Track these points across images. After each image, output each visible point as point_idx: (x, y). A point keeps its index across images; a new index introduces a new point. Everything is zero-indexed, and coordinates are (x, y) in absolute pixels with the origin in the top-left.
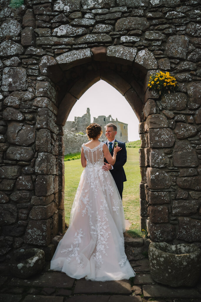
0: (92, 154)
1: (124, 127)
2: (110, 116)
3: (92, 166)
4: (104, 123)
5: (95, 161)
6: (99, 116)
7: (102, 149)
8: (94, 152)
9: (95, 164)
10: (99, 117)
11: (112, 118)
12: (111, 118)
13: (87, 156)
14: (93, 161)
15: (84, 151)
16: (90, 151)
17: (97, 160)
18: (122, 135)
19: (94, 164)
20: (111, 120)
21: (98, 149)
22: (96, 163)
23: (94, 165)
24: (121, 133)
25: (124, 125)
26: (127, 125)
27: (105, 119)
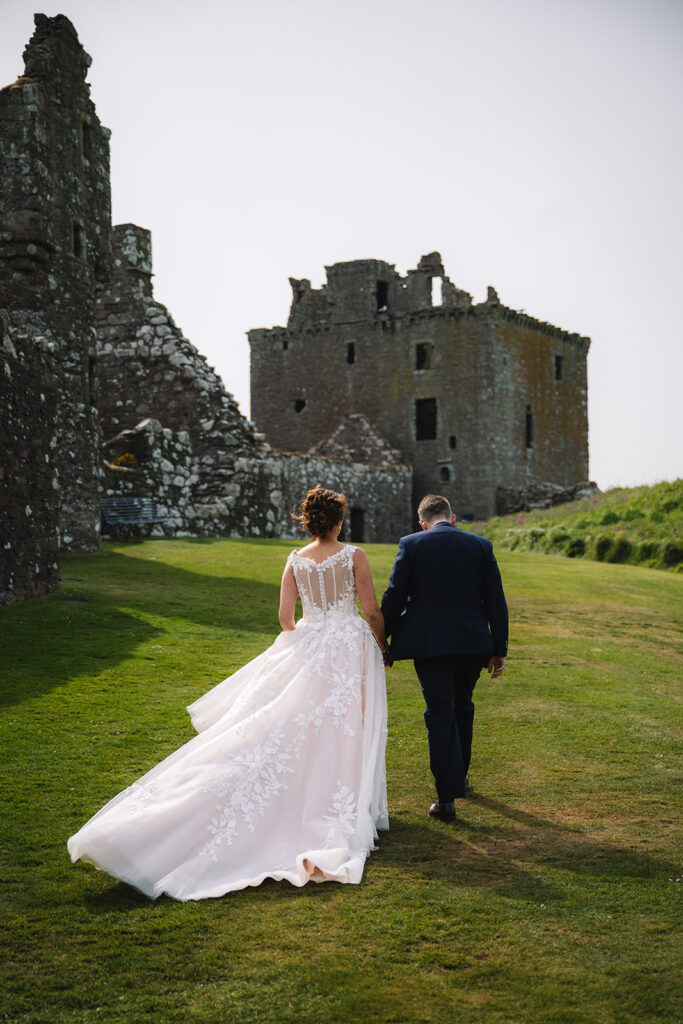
0: (321, 577)
1: (559, 359)
2: (431, 265)
3: (321, 616)
4: (374, 327)
5: (330, 600)
6: (338, 266)
7: (351, 564)
8: (327, 573)
9: (331, 607)
10: (335, 272)
11: (448, 287)
12: (437, 282)
13: (306, 587)
14: (324, 600)
15: (295, 571)
16: (314, 569)
17: (338, 594)
18: (536, 431)
19: (328, 609)
20: (437, 300)
21: (339, 564)
22: (332, 605)
23: (328, 612)
24: (529, 418)
25: (558, 348)
26: (582, 344)
27: (390, 294)
